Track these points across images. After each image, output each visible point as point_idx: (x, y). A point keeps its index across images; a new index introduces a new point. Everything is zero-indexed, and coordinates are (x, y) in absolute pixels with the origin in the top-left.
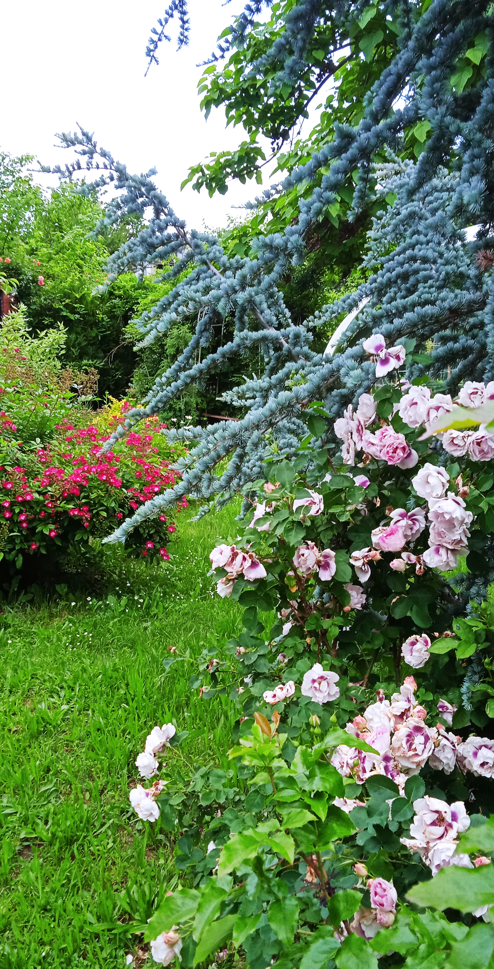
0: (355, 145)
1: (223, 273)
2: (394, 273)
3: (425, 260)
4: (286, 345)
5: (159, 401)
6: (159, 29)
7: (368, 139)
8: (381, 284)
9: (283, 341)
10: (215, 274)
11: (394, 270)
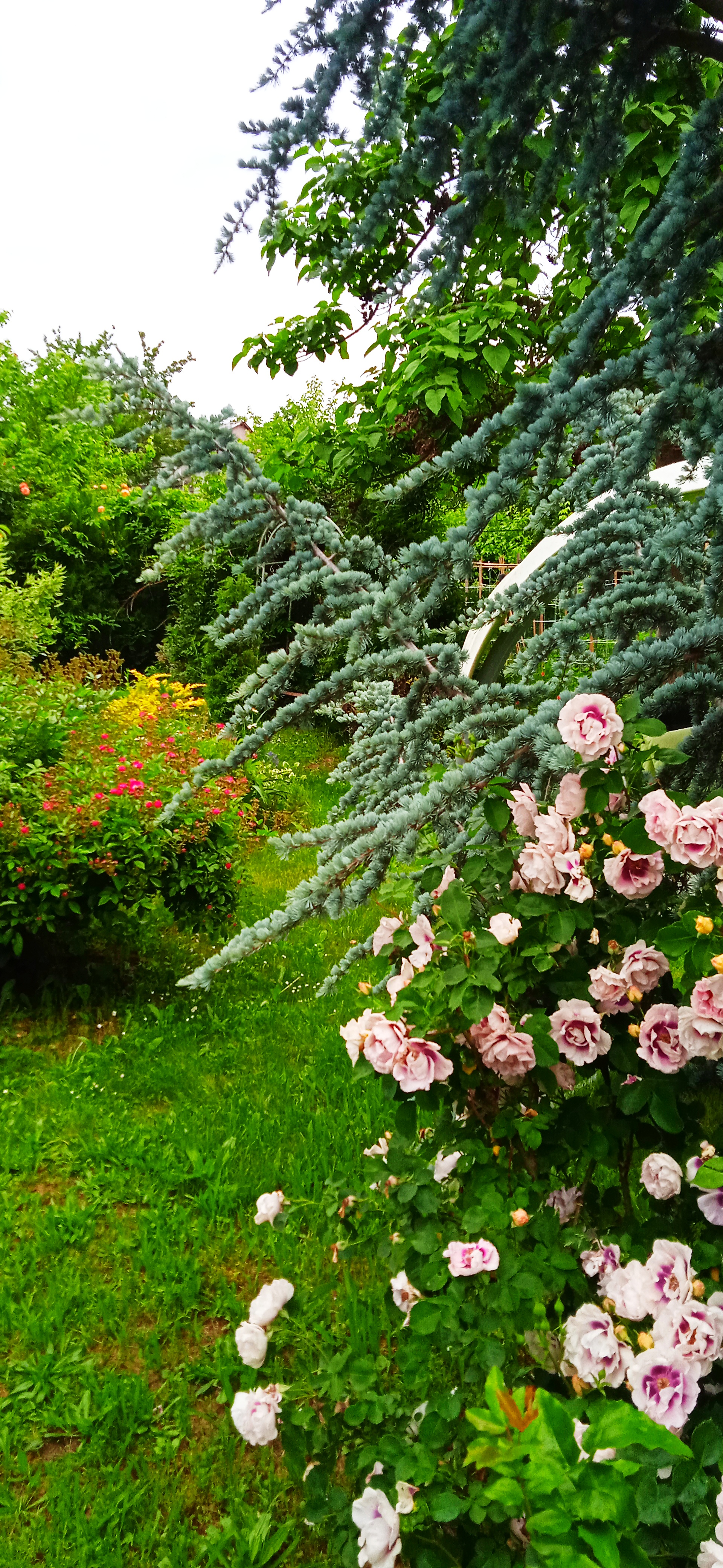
0: (546, 411)
1: (335, 561)
2: (583, 556)
3: (626, 536)
4: (433, 670)
5: (244, 749)
6: (236, 215)
7: (565, 402)
8: (565, 572)
9: (428, 663)
10: (324, 563)
11: (582, 550)
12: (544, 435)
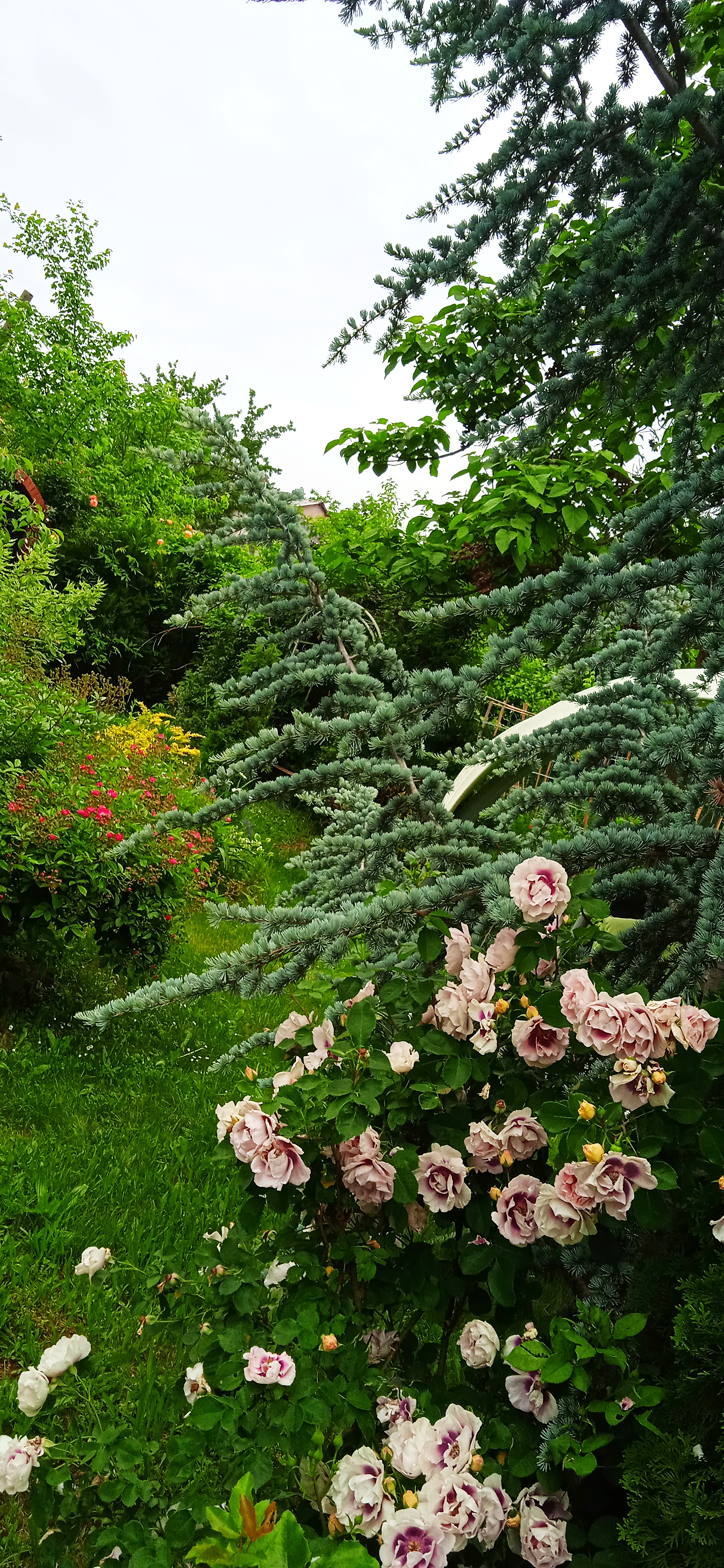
0: (586, 587)
1: (355, 661)
2: (587, 729)
3: (633, 723)
4: (415, 791)
5: (213, 810)
7: (606, 585)
8: (567, 738)
9: (412, 783)
10: (344, 660)
11: (589, 723)
12: (577, 608)
